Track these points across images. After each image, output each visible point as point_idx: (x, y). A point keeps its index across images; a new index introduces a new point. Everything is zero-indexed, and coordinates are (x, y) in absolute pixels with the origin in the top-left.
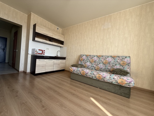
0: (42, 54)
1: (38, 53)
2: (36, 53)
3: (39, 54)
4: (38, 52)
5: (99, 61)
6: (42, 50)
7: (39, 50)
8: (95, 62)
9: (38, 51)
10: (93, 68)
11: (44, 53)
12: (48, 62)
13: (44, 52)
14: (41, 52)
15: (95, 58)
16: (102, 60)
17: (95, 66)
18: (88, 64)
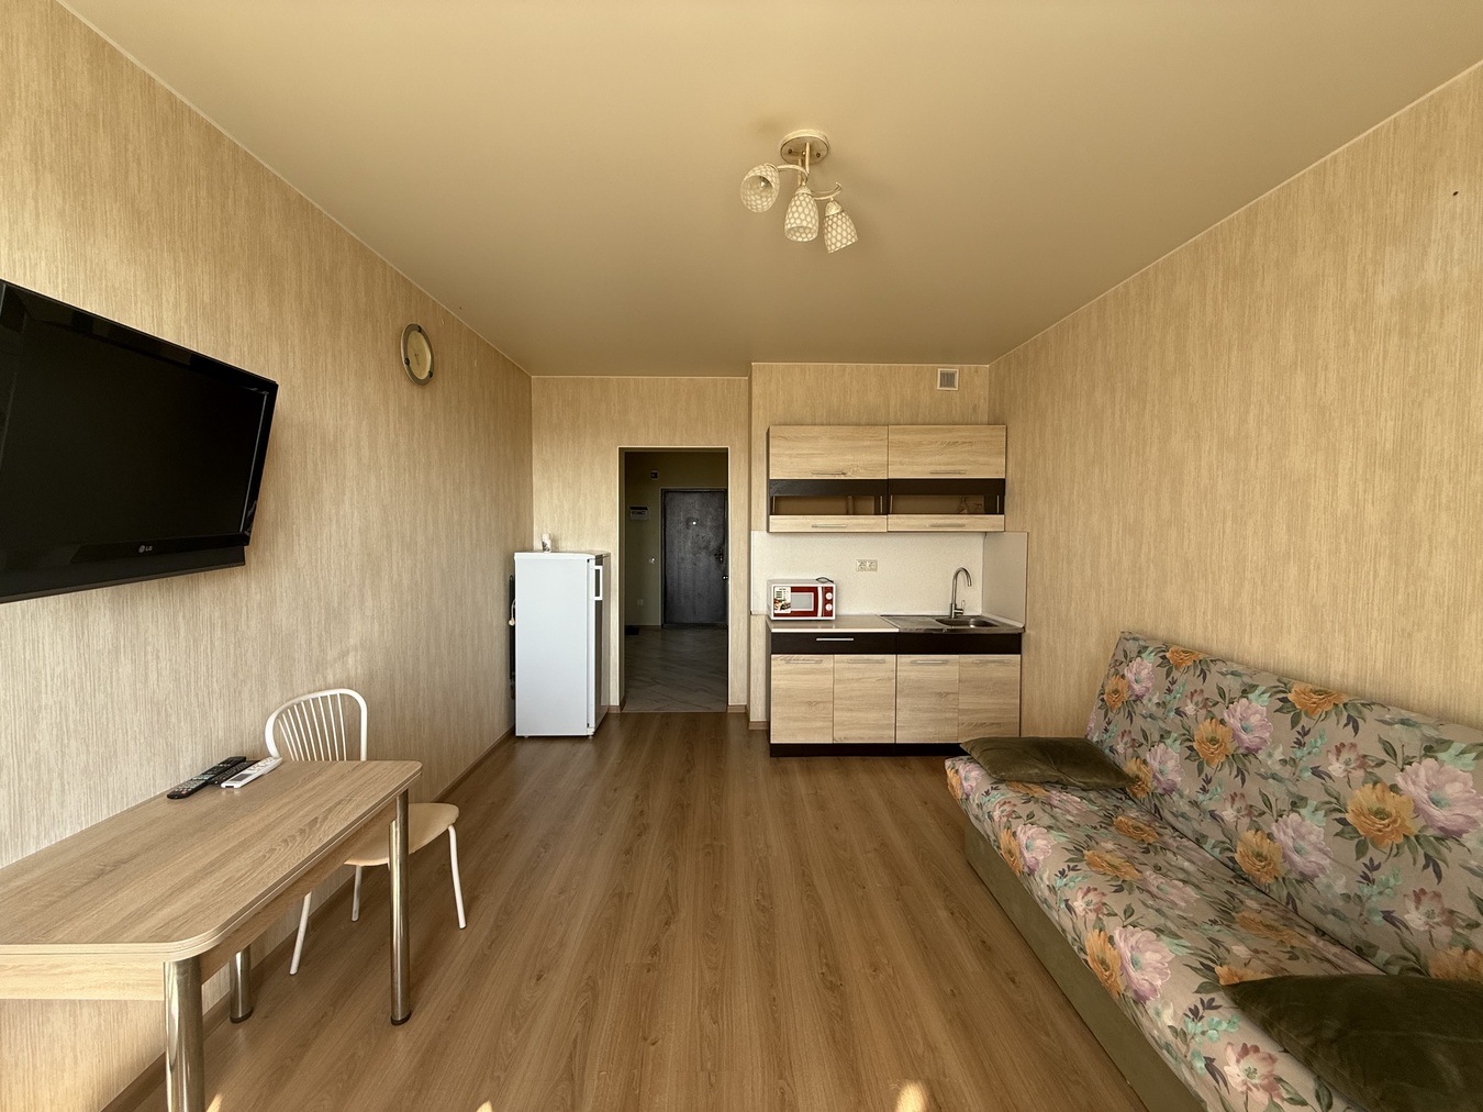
0: (814, 613)
1: (788, 611)
2: (778, 611)
3: (794, 614)
4: (788, 606)
5: (1285, 772)
6: (814, 590)
7: (794, 590)
8: (1241, 759)
9: (788, 596)
10: (1214, 835)
11: (828, 607)
12: (849, 675)
13: (831, 602)
14: (804, 602)
15: (1254, 716)
16: (1336, 768)
17: (1229, 814)
18: (1166, 763)
